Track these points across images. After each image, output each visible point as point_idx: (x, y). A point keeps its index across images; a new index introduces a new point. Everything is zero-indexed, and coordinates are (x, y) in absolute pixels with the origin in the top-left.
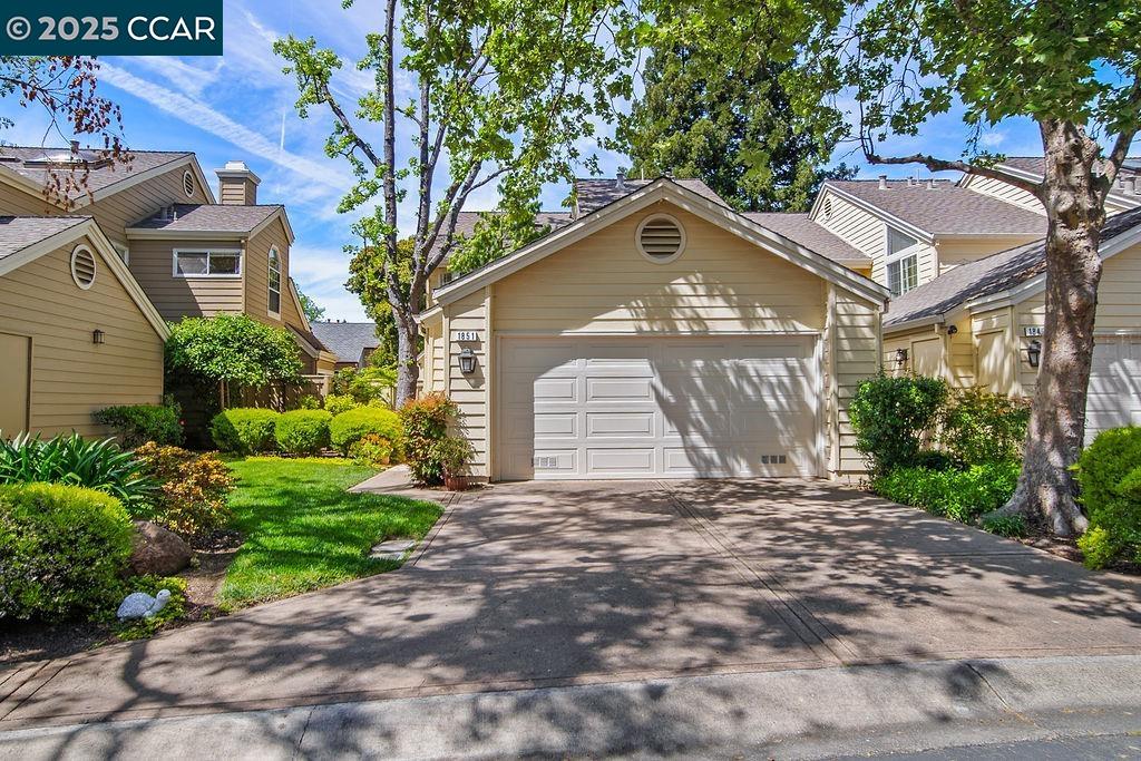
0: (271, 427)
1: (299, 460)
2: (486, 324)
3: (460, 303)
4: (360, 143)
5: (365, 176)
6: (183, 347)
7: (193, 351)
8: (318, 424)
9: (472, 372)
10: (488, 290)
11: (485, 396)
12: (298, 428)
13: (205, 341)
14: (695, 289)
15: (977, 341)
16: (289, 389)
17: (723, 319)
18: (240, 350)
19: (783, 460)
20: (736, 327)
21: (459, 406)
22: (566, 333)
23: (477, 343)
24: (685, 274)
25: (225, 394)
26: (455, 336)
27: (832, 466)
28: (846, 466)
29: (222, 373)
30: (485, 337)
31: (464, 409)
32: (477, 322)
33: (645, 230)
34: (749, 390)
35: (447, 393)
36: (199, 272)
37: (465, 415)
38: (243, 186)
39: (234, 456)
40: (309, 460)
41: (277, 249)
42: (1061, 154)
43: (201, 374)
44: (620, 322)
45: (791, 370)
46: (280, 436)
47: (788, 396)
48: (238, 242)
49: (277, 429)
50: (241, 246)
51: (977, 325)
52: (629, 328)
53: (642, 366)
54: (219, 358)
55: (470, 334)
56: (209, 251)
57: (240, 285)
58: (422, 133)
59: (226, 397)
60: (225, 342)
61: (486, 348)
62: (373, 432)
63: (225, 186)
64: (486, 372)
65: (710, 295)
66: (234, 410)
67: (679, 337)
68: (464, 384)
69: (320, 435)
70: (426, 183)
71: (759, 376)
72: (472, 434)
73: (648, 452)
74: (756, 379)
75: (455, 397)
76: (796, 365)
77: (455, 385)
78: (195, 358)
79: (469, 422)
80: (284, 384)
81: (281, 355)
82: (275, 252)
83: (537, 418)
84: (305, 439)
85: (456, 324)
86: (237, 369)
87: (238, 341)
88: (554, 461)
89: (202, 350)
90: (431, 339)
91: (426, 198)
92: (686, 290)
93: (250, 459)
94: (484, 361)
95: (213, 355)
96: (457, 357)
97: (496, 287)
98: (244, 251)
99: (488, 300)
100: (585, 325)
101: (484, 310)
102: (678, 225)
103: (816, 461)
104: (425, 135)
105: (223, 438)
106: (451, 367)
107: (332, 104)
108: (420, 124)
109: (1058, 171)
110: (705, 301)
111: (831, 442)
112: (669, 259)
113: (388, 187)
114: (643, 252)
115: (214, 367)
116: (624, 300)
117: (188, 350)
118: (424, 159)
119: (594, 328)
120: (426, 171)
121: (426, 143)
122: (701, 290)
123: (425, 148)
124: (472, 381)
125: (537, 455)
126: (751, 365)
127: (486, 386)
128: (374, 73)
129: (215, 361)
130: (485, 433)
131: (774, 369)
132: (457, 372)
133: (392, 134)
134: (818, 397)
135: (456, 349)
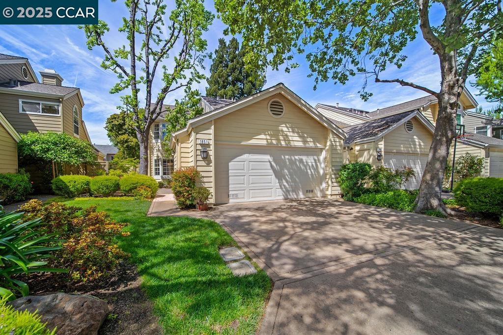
0: (88, 184)
1: (105, 198)
2: (212, 137)
3: (201, 127)
4: (118, 65)
5: (123, 79)
6: (31, 145)
7: (37, 148)
8: (114, 182)
9: (206, 158)
10: (213, 122)
11: (212, 168)
12: (103, 184)
13: (43, 143)
14: (289, 129)
15: (357, 153)
16: (88, 167)
17: (296, 141)
18: (64, 148)
19: (312, 191)
20: (300, 144)
21: (201, 173)
22: (243, 143)
23: (208, 145)
24: (285, 123)
25: (55, 169)
26: (199, 142)
27: (329, 192)
28: (334, 193)
29: (55, 159)
30: (212, 142)
31: (203, 174)
32: (209, 135)
33: (271, 104)
34: (303, 167)
35: (195, 167)
36: (36, 112)
37: (203, 177)
38: (55, 80)
39: (66, 198)
40: (110, 198)
41: (77, 107)
42: (452, 82)
43: (41, 159)
44: (261, 140)
45: (315, 160)
46: (93, 188)
47: (314, 169)
48: (58, 100)
49: (91, 185)
50: (60, 102)
51: (358, 148)
52: (264, 142)
53: (267, 157)
54: (53, 152)
55: (206, 141)
56: (41, 102)
57: (60, 120)
58: (147, 67)
59: (55, 170)
60: (55, 144)
61: (212, 147)
62: (143, 185)
63: (45, 79)
64: (212, 158)
65: (293, 132)
66: (64, 176)
67: (282, 147)
68: (203, 163)
69: (115, 187)
70: (149, 87)
71: (307, 162)
72: (206, 185)
73: (270, 190)
74: (305, 163)
75: (199, 169)
76: (317, 159)
77: (199, 163)
78: (38, 151)
79: (205, 180)
80: (85, 165)
81: (86, 152)
82: (76, 108)
83: (230, 178)
84: (107, 188)
85: (199, 136)
86: (64, 156)
87: (61, 144)
88: (237, 195)
89: (42, 147)
90: (179, 144)
91: (149, 92)
92: (285, 129)
93: (77, 199)
94: (212, 153)
95: (48, 150)
96: (199, 151)
97: (216, 121)
98: (61, 104)
99: (213, 127)
100: (249, 140)
101: (211, 131)
102: (283, 104)
103: (322, 191)
104: (148, 68)
105: (60, 189)
106: (197, 155)
107: (103, 46)
108: (145, 63)
109: (449, 89)
110: (291, 134)
111: (329, 186)
112: (279, 116)
113: (133, 86)
114: (271, 113)
115: (49, 155)
116: (263, 132)
117: (33, 147)
118: (148, 77)
119: (253, 142)
120: (149, 82)
121: (148, 71)
122: (291, 130)
123: (148, 73)
124: (206, 162)
125: (230, 193)
126: (304, 158)
127: (212, 164)
128: (126, 34)
129: (50, 153)
130: (213, 185)
131: (310, 160)
132: (199, 158)
133: (134, 64)
134: (323, 169)
135: (199, 147)
